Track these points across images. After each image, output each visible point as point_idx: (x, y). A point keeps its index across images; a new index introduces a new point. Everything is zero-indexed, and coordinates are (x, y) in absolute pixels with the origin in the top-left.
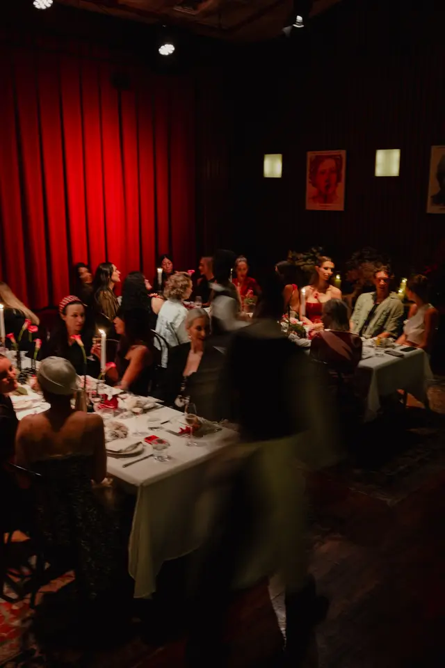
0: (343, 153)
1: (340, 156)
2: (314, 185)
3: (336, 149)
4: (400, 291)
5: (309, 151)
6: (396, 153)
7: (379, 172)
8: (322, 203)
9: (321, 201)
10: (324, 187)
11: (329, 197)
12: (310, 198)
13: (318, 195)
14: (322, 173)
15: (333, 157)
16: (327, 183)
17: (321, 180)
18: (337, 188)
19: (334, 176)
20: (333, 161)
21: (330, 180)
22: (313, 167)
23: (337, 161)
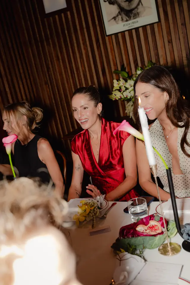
2: (112, 1)
8: (127, 21)
9: (125, 19)
10: (125, 2)
11: (133, 12)
12: (109, 21)
13: (119, 13)
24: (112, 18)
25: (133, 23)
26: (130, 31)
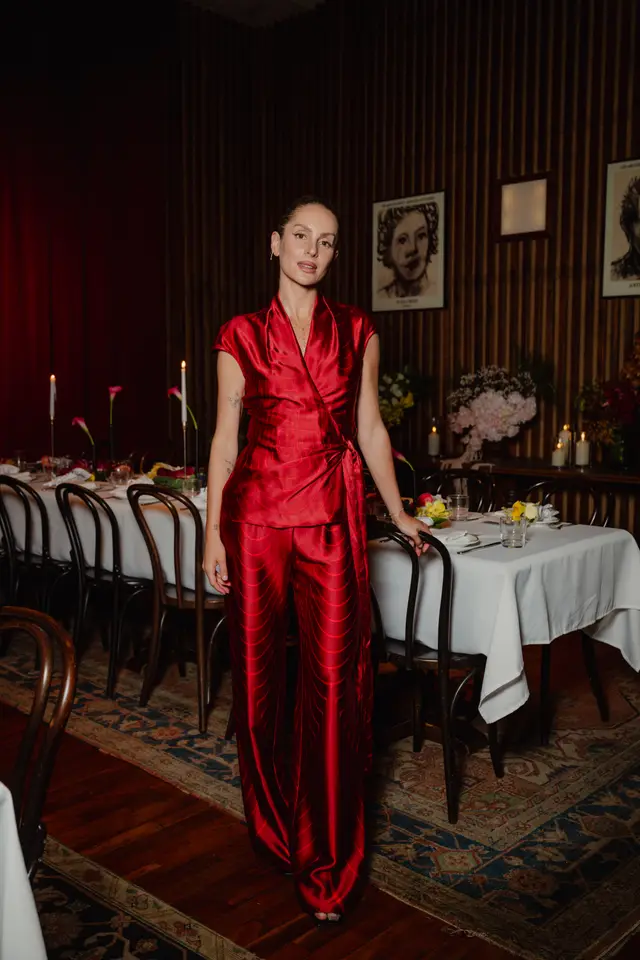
0: (439, 198)
1: (434, 204)
2: (388, 263)
3: (427, 192)
4: (559, 446)
5: (377, 201)
6: (539, 188)
7: (508, 226)
8: (403, 296)
9: (400, 293)
10: (407, 266)
11: (416, 285)
12: (380, 290)
13: (394, 283)
14: (402, 240)
15: (422, 209)
16: (410, 259)
17: (399, 254)
18: (430, 265)
19: (424, 244)
20: (422, 217)
21: (416, 251)
22: (385, 231)
23: (429, 215)
24: (384, 286)
25: (410, 301)
26: (406, 312)
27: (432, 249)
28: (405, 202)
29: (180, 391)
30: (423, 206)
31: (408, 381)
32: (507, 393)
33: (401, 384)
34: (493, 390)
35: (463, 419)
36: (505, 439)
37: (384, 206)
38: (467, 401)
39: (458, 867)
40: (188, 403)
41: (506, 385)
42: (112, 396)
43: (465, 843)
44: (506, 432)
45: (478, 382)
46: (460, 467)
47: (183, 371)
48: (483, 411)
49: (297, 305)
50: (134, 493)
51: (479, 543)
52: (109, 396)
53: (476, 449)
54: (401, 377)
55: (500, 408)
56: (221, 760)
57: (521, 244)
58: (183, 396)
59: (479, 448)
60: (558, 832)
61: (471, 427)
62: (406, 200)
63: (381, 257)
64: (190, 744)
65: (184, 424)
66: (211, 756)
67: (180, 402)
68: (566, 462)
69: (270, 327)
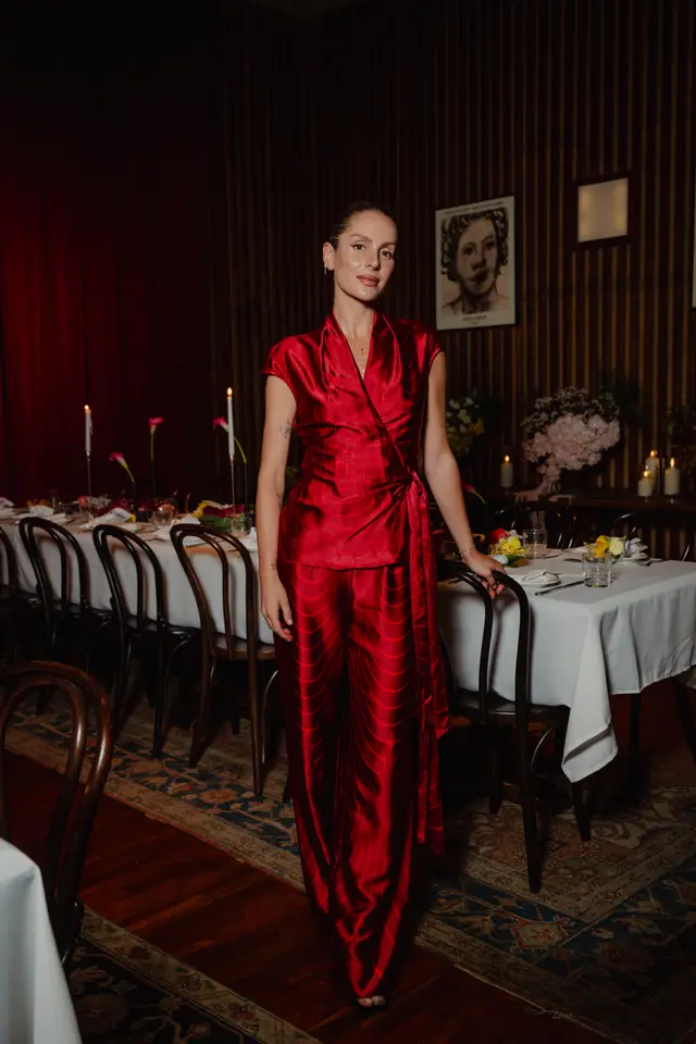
0: (509, 203)
1: (503, 210)
2: (453, 276)
3: (494, 197)
4: (646, 474)
5: (440, 208)
6: (620, 189)
7: (586, 232)
8: (470, 312)
9: (467, 310)
10: (472, 280)
11: (482, 300)
12: (444, 307)
13: (460, 298)
14: (468, 251)
15: (490, 215)
16: (478, 270)
17: (465, 266)
18: (500, 277)
19: (492, 255)
20: (490, 222)
21: (484, 262)
22: (450, 240)
23: (497, 222)
24: (449, 301)
25: (479, 318)
26: (474, 330)
27: (501, 260)
28: (471, 209)
29: (227, 422)
30: (489, 211)
31: (477, 406)
32: (587, 417)
33: (469, 409)
34: (570, 414)
35: (539, 446)
36: (586, 467)
37: (448, 213)
38: (542, 426)
39: (541, 941)
40: (235, 434)
41: (587, 408)
42: (153, 429)
43: (548, 914)
44: (586, 460)
45: (556, 405)
46: (536, 499)
47: (230, 399)
48: (560, 437)
49: (355, 324)
50: (178, 534)
51: (559, 583)
52: (149, 429)
53: (553, 479)
54: (469, 401)
55: (580, 433)
56: (278, 825)
57: (600, 253)
58: (229, 427)
59: (557, 478)
60: (652, 900)
61: (548, 455)
62: (470, 206)
63: (445, 270)
64: (245, 808)
65: (232, 458)
66: (267, 821)
67: (227, 434)
68: (654, 491)
69: (324, 348)
